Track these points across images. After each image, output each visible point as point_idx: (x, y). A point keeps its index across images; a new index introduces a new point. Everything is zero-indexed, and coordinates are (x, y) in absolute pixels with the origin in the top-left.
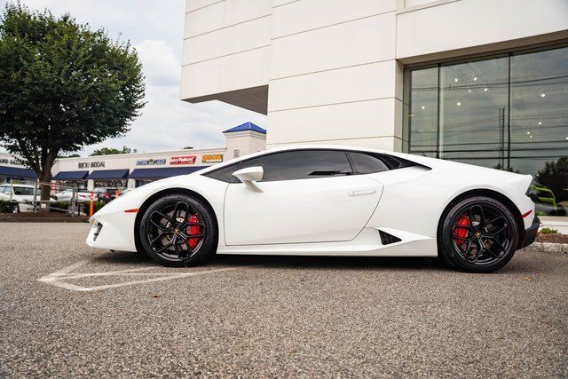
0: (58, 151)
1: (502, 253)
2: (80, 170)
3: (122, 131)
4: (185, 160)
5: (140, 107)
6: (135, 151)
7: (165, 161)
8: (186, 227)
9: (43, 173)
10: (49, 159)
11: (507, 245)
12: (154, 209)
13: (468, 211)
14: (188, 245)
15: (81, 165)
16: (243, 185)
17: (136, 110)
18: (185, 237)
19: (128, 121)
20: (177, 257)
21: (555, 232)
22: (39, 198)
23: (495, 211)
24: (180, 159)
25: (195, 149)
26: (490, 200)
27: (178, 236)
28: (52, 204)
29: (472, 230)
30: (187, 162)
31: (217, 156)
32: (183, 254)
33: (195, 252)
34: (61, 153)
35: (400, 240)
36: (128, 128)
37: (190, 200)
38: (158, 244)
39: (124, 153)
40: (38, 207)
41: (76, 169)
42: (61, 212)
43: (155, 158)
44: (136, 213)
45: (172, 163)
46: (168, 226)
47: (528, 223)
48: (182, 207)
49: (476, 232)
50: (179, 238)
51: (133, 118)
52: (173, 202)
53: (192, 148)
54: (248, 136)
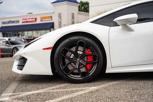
4: (31, 20)
7: (18, 22)
8: (84, 57)
12: (63, 47)
14: (86, 69)
16: (120, 27)
18: (84, 63)
20: (79, 76)
24: (28, 20)
25: (33, 14)
27: (80, 63)
30: (32, 22)
31: (49, 17)
32: (84, 74)
33: (91, 73)
37: (86, 39)
38: (67, 70)
43: (12, 20)
44: (51, 50)
45: (23, 22)
46: (71, 57)
48: (81, 44)
50: (80, 64)
52: (76, 41)
53: (32, 13)
54: (66, 5)
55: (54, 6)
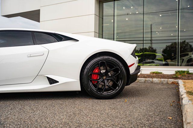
1: (117, 88)
11: (120, 83)
13: (98, 64)
21: (161, 73)
23: (113, 64)
26: (111, 58)
29: (101, 75)
35: (58, 82)
47: (132, 70)
49: (104, 76)
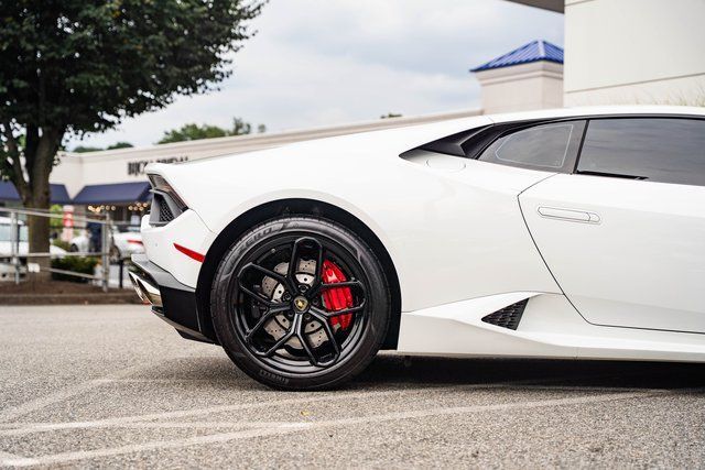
0: (62, 133)
2: (133, 179)
3: (212, 77)
5: (249, 16)
6: (262, 128)
9: (31, 186)
10: (43, 152)
15: (134, 168)
17: (243, 23)
19: (224, 53)
22: (24, 249)
28: (57, 263)
34: (71, 139)
36: (225, 68)
39: (236, 133)
40: (23, 270)
41: (123, 177)
42: (78, 280)
51: (235, 43)
53: (399, 116)
54: (538, 76)
55: (484, 85)
